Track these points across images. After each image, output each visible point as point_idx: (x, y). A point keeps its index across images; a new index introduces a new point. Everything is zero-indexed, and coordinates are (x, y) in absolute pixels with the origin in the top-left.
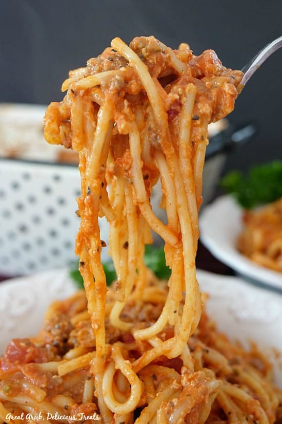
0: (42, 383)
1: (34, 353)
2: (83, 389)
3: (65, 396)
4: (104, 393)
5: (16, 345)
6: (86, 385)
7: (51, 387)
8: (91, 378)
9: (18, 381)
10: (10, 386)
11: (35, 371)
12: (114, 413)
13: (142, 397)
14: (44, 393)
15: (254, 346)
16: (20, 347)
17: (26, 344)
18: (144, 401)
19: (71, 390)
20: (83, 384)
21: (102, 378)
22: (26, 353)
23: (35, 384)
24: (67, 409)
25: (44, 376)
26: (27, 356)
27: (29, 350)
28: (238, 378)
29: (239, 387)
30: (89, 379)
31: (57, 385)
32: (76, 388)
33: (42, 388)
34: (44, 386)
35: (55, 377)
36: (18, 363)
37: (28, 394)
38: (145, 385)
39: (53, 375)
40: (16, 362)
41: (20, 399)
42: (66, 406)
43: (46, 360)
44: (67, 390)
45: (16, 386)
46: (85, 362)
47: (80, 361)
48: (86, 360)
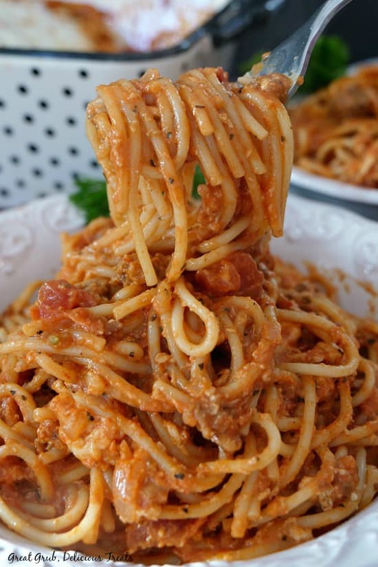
0: (98, 329)
1: (77, 296)
2: (147, 332)
3: (127, 341)
4: (174, 335)
5: (54, 289)
6: (150, 327)
7: (110, 333)
8: (156, 318)
9: (66, 331)
10: (58, 337)
11: (86, 316)
12: (189, 357)
13: (220, 334)
14: (103, 341)
15: (312, 269)
16: (58, 290)
17: (66, 287)
18: (223, 337)
19: (132, 334)
20: (147, 327)
21: (171, 317)
22: (68, 297)
23: (89, 331)
24: (132, 356)
25: (99, 321)
26: (71, 300)
27: (71, 293)
28: (311, 306)
29: (318, 314)
30: (154, 319)
31: (116, 330)
32: (137, 331)
33: (99, 336)
34: (101, 333)
35: (111, 321)
36: (62, 309)
37: (82, 344)
38: (220, 321)
39: (109, 320)
40: (60, 308)
41: (73, 351)
42: (131, 353)
43: (95, 304)
44: (127, 335)
45: (65, 336)
46: (145, 302)
47: (140, 300)
48: (146, 299)
